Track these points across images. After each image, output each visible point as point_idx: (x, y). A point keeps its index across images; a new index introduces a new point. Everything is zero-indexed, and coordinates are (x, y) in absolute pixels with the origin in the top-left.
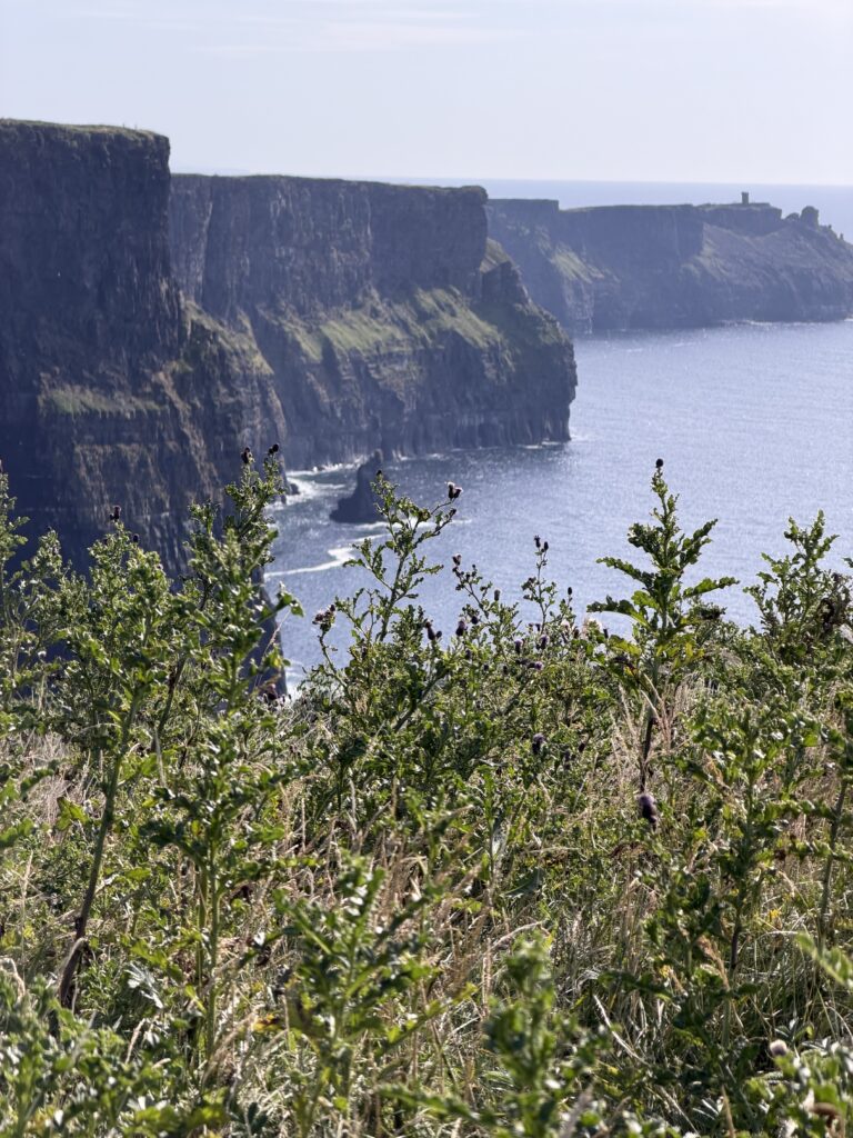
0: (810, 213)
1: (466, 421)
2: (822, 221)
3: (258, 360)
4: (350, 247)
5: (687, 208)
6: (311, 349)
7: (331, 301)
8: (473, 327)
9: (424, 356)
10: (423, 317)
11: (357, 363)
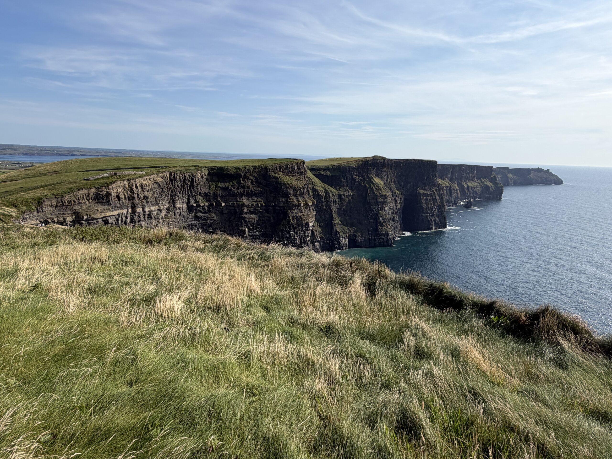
0: (548, 170)
1: (487, 196)
2: (550, 171)
3: (457, 187)
4: (473, 173)
5: (529, 169)
6: (465, 186)
7: (469, 180)
8: (489, 184)
9: (482, 187)
10: (482, 182)
11: (472, 188)
